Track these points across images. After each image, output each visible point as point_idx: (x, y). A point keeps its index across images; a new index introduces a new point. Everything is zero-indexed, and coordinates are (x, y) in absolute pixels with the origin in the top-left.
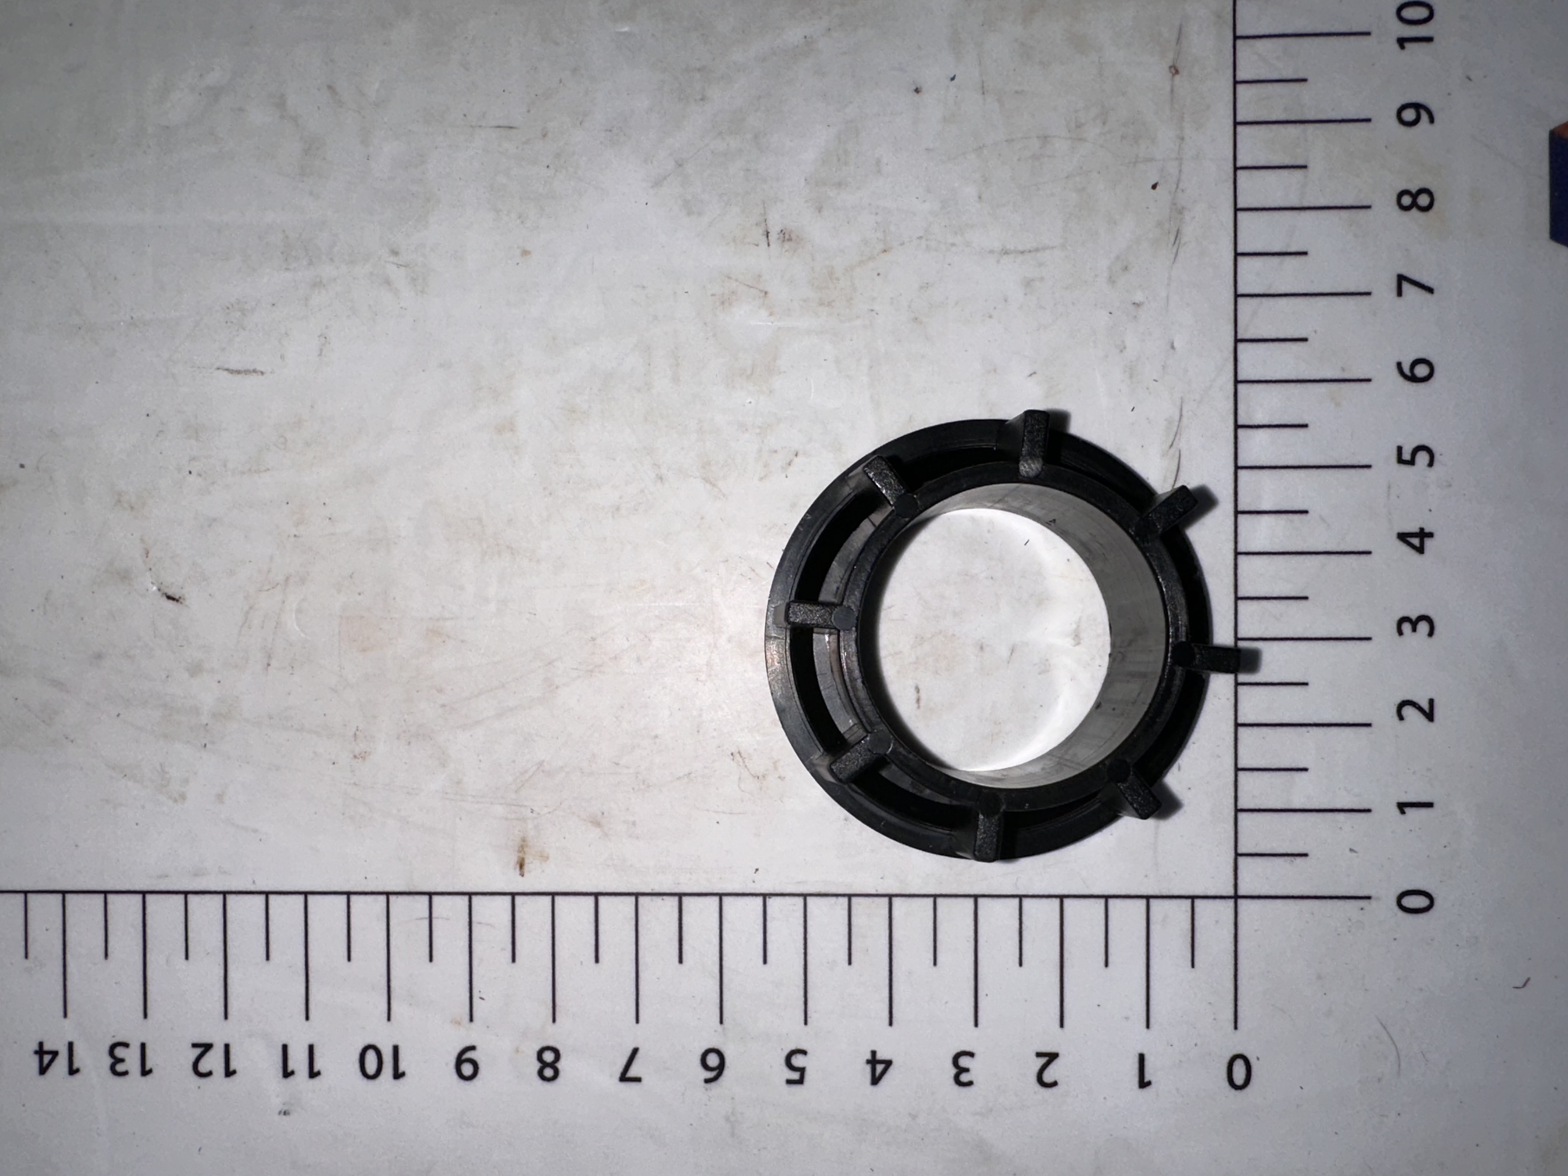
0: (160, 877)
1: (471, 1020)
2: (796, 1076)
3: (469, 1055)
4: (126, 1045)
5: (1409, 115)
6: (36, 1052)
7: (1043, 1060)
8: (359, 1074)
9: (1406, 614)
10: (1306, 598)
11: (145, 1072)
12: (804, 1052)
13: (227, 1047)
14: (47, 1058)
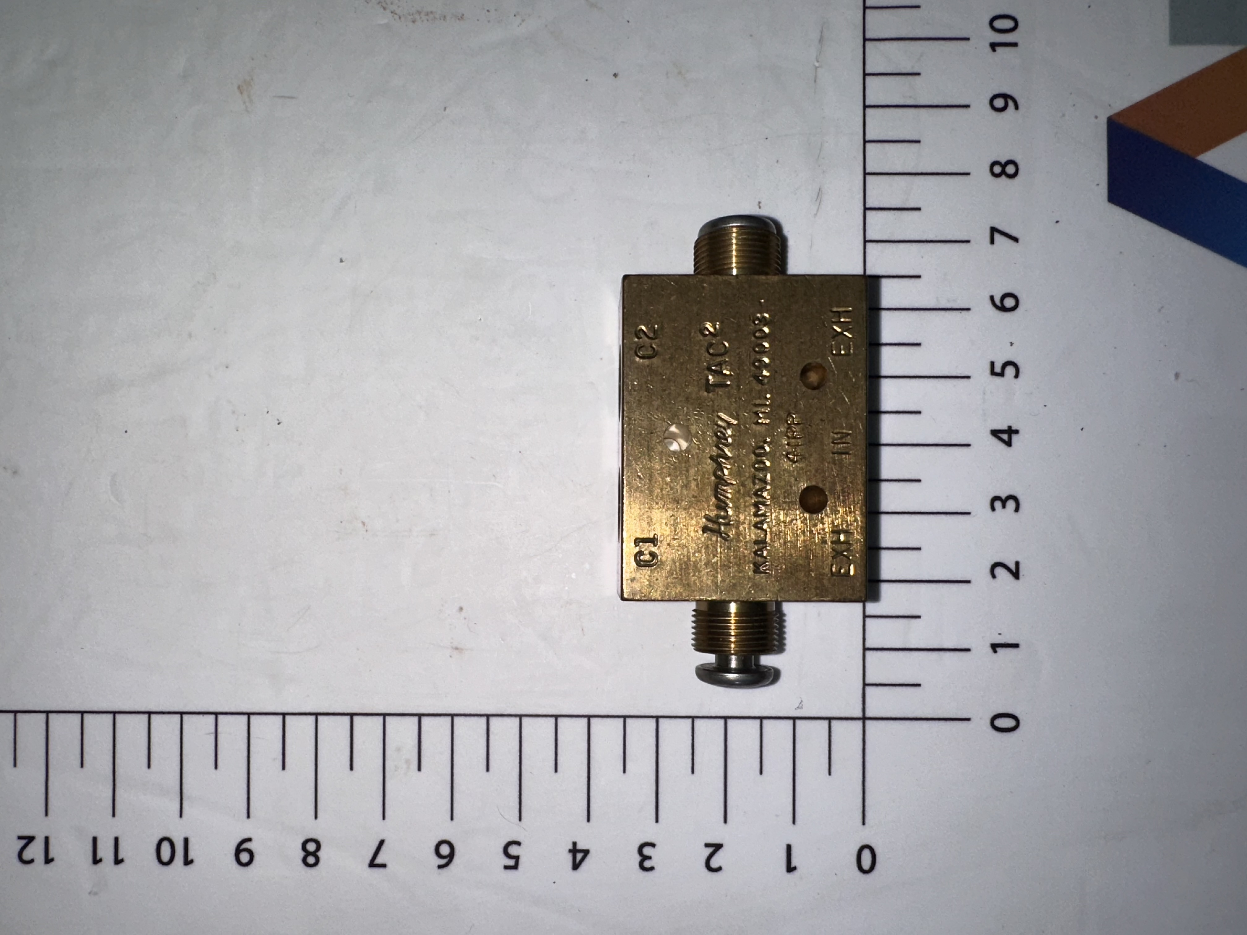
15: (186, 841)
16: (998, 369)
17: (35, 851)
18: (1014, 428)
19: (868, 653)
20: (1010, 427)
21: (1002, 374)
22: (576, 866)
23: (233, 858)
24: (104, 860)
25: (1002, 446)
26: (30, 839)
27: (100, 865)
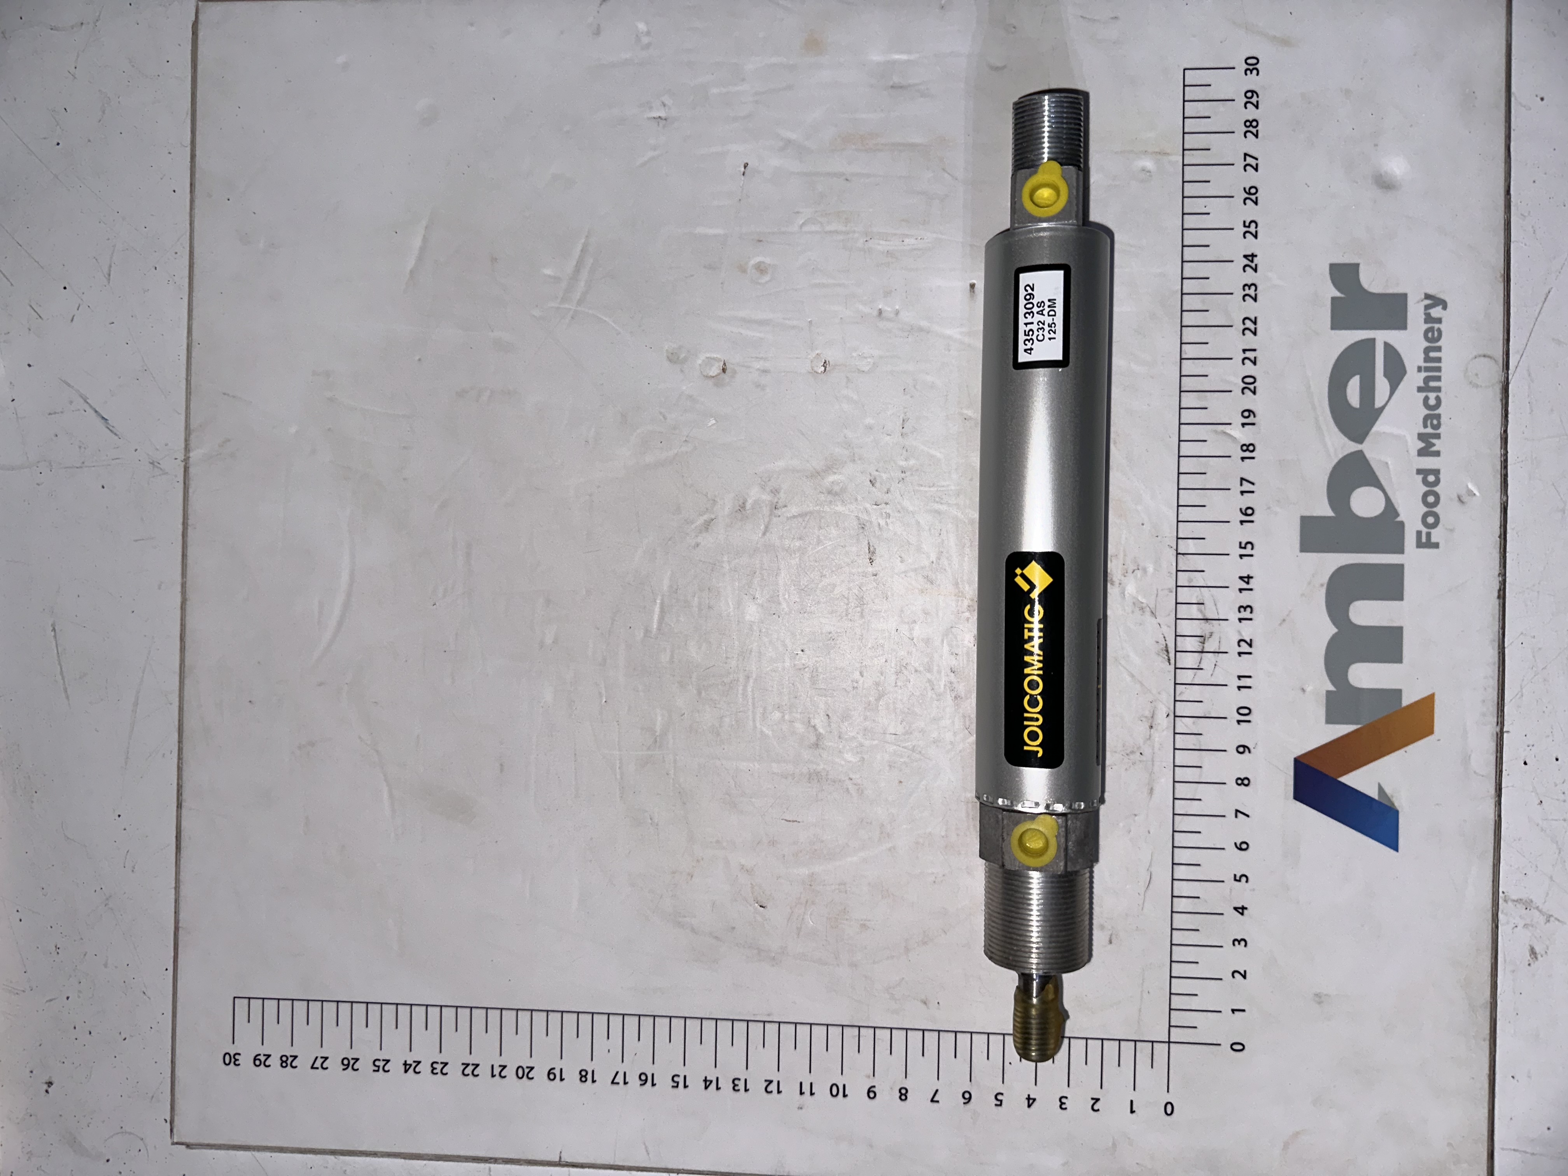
0: (754, 1015)
1: (874, 1076)
2: (999, 1103)
3: (873, 1089)
4: (739, 1079)
5: (1241, 749)
6: (704, 1081)
7: (1094, 1101)
8: (830, 1095)
9: (1236, 938)
10: (1198, 930)
11: (746, 1090)
12: (1002, 1094)
13: (779, 1082)
14: (708, 1083)
15: (844, 1086)
16: (1238, 878)
17: (773, 1087)
18: (1245, 906)
19: (1172, 1012)
20: (1243, 906)
21: (1239, 881)
22: (1029, 1106)
23: (866, 1095)
24: (806, 1093)
25: (1240, 915)
26: (771, 1082)
27: (803, 1096)
